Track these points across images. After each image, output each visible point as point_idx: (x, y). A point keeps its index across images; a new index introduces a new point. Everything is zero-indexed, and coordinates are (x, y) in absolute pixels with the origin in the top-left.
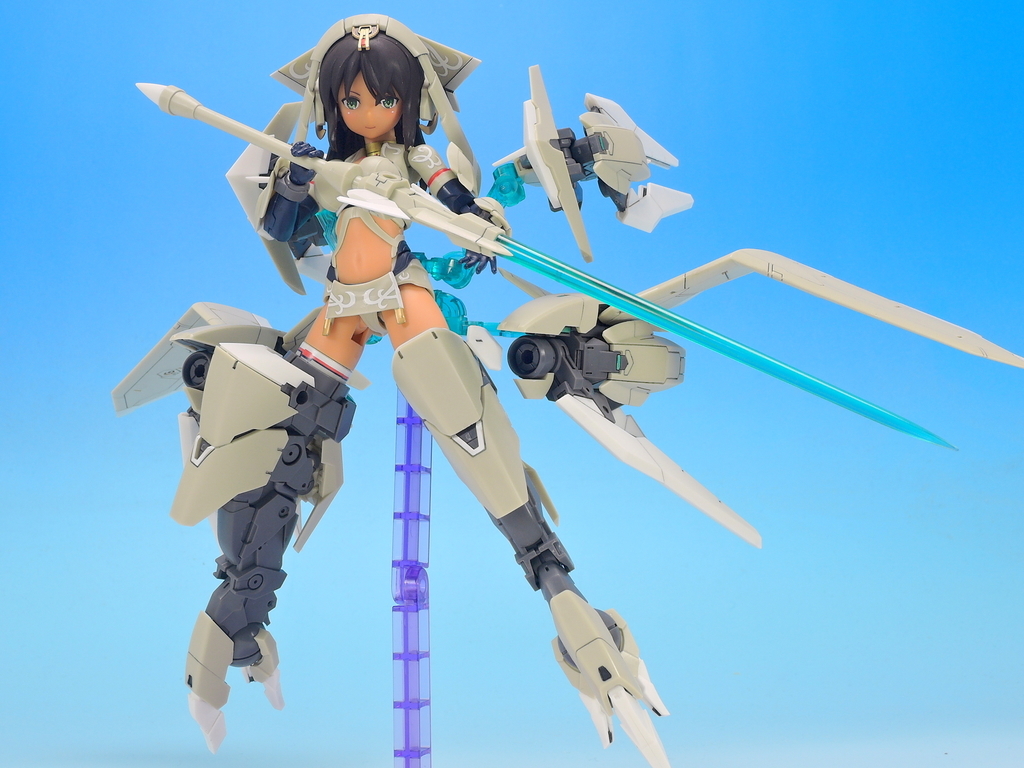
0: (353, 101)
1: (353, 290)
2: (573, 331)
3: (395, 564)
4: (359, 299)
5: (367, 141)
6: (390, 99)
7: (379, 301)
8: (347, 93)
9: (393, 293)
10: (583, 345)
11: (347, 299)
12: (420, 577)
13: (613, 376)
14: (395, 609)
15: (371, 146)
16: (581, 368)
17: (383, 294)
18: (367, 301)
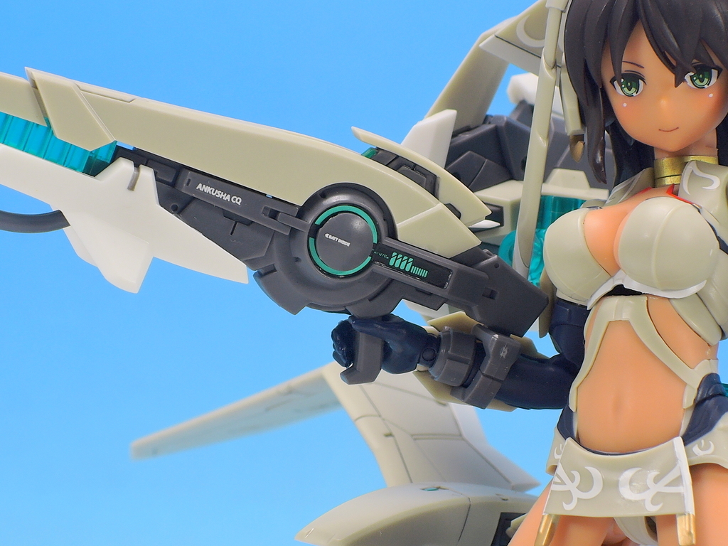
0: (633, 80)
1: (599, 466)
4: (611, 486)
5: (657, 156)
6: (703, 71)
7: (647, 496)
8: (617, 65)
9: (678, 481)
11: (587, 482)
15: (666, 166)
17: (657, 480)
18: (627, 493)
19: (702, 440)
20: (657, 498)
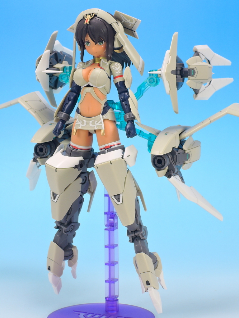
1: (86, 120)
3: (106, 213)
4: (88, 124)
7: (95, 126)
9: (101, 123)
12: (115, 218)
14: (105, 229)
19: (105, 115)
20: (97, 126)
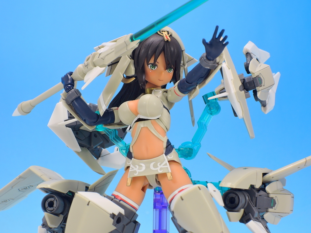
2: (252, 187)
7: (158, 169)
9: (166, 164)
10: (257, 194)
11: (141, 167)
13: (270, 210)
16: (256, 206)
17: (160, 165)
18: (152, 168)
19: (170, 155)
20: (161, 169)
